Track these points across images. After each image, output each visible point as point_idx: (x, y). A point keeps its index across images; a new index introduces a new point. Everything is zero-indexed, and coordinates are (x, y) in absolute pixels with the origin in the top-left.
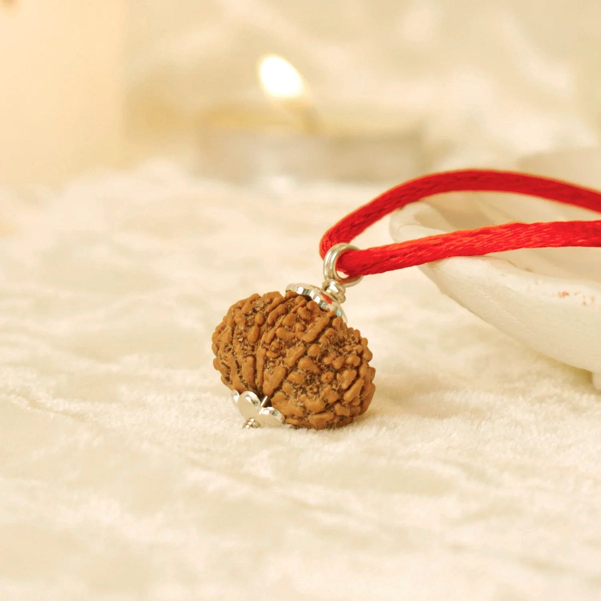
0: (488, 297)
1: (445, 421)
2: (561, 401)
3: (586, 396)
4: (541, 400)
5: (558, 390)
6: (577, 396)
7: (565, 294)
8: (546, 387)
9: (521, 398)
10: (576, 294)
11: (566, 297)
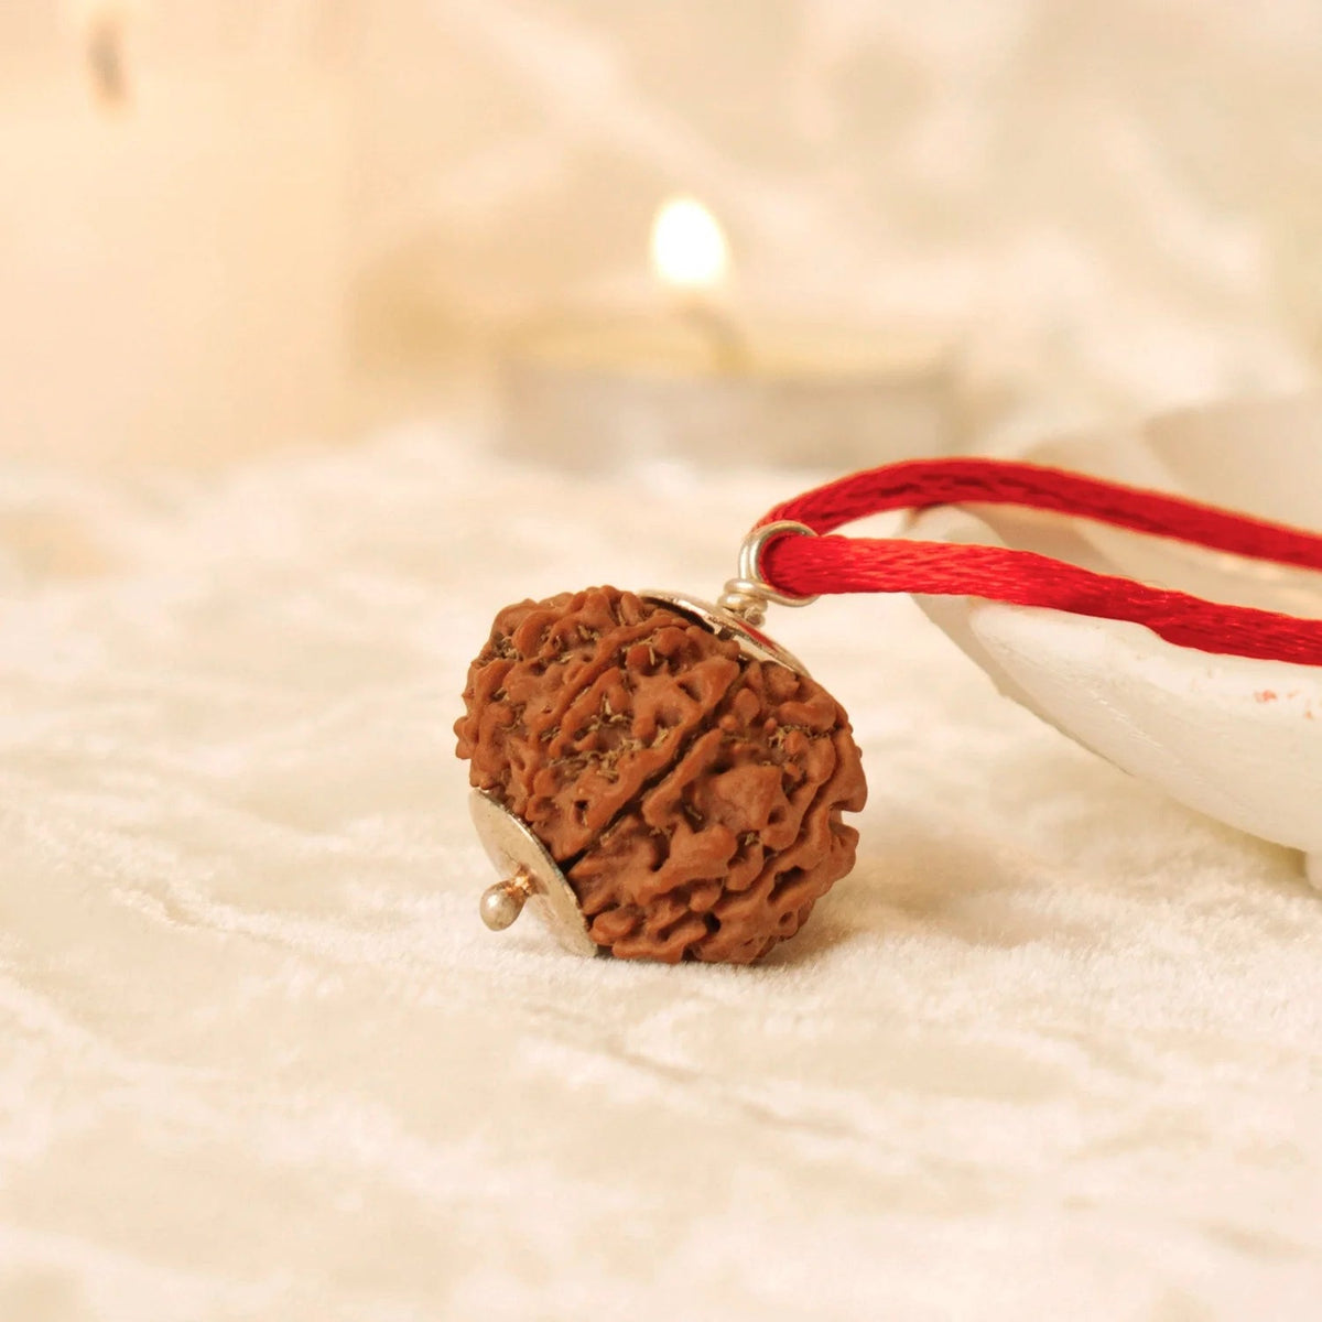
0: (1105, 703)
1: (1015, 951)
2: (1246, 911)
3: (1296, 903)
4: (1207, 910)
5: (1240, 890)
6: (1279, 901)
7: (1268, 696)
8: (1213, 886)
9: (1164, 905)
10: (1290, 696)
11: (1272, 703)
